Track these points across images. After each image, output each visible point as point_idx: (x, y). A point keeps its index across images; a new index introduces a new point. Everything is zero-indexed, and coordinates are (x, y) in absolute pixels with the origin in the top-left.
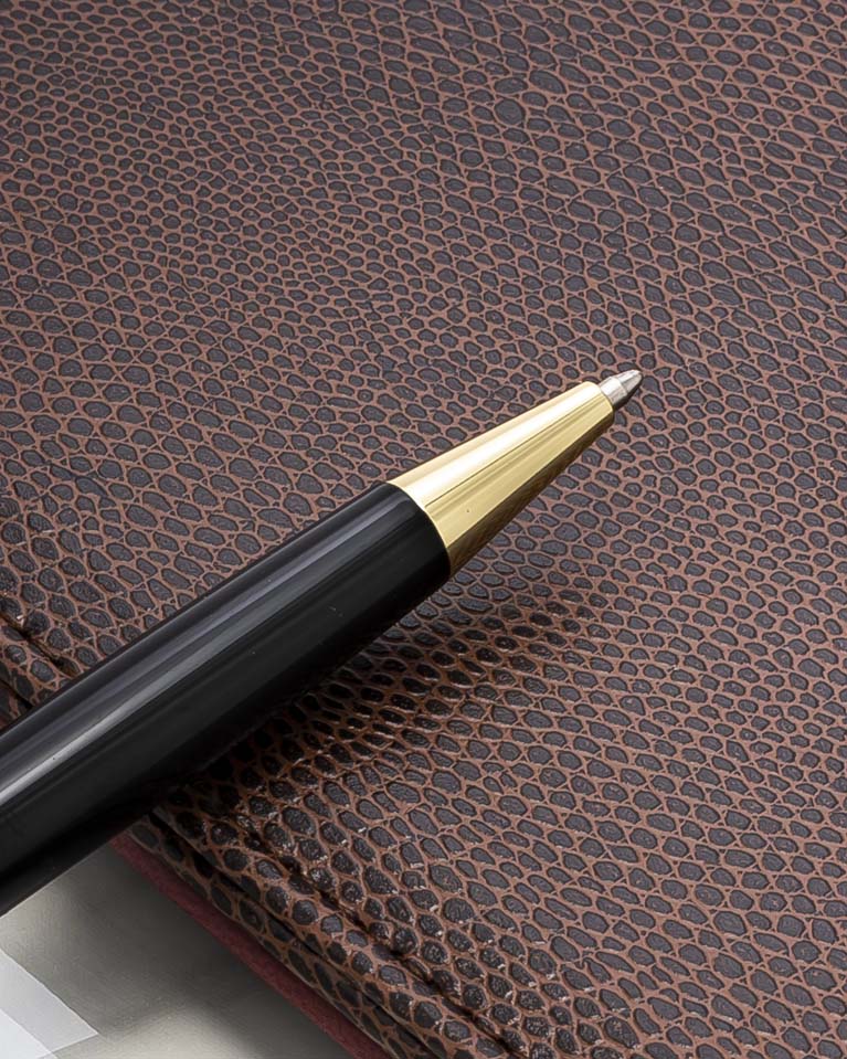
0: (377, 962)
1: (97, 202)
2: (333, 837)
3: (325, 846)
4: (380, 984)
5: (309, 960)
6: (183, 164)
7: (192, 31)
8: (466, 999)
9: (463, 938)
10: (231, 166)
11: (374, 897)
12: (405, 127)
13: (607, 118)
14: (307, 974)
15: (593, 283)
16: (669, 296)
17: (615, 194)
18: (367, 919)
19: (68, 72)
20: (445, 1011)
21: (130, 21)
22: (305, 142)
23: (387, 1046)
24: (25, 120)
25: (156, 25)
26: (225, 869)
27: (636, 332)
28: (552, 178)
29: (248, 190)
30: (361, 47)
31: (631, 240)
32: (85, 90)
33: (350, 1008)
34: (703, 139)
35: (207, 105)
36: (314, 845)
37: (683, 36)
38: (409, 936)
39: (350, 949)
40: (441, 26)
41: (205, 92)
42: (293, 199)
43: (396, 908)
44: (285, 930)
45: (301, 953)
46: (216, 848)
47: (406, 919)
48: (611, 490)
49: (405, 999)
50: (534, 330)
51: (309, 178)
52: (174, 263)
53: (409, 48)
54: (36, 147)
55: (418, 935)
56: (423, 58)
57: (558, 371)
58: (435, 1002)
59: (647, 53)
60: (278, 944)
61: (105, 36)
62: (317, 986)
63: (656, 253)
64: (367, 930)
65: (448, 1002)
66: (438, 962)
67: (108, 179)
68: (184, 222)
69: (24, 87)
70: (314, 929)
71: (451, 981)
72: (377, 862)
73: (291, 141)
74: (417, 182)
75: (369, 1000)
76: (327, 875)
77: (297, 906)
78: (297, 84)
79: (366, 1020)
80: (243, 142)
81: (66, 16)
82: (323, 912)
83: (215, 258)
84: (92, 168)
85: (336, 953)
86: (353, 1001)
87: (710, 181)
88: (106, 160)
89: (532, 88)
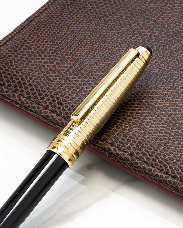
0: (164, 176)
1: (81, 55)
2: (151, 156)
3: (150, 158)
4: (166, 179)
5: (152, 177)
6: (94, 45)
7: (88, 22)
8: (180, 179)
9: (177, 168)
10: (102, 44)
11: (161, 165)
12: (128, 32)
13: (161, 23)
14: (152, 180)
15: (166, 52)
16: (179, 52)
17: (166, 36)
18: (161, 169)
19: (70, 33)
20: (178, 182)
21: (78, 22)
22: (113, 37)
23: (169, 189)
24: (65, 43)
25: (82, 22)
26: (135, 165)
27: (176, 59)
28: (155, 35)
29: (106, 48)
30: (117, 19)
31: (171, 43)
32: (74, 36)
33: (161, 184)
34: (177, 24)
35: (95, 34)
36: (148, 158)
37: (169, 7)
38: (168, 170)
39: (159, 174)
40: (129, 13)
41: (94, 32)
42: (113, 48)
43: (165, 166)
44: (147, 173)
45: (151, 176)
46: (132, 162)
47: (167, 167)
48: (180, 87)
49: (171, 181)
50: (159, 62)
51: (115, 44)
52: (97, 63)
53: (125, 18)
54: (68, 47)
55: (170, 170)
56: (128, 19)
57: (165, 68)
58: (176, 180)
59: (164, 11)
60: (146, 176)
61: (74, 26)
62: (155, 181)
63: (175, 45)
64: (161, 170)
65: (178, 180)
66: (174, 173)
67: (82, 51)
68: (97, 55)
69: (63, 38)
70: (152, 172)
71: (177, 176)
72: (159, 158)
73: (110, 38)
74: (133, 41)
75: (164, 182)
76: (152, 163)
77: (149, 169)
78: (108, 28)
79: (164, 185)
80: (102, 40)
81: (67, 24)
82: (153, 169)
83: (104, 61)
84: (78, 49)
85: (157, 175)
86: (162, 183)
87: (180, 31)
88: (80, 47)
89: (147, 21)
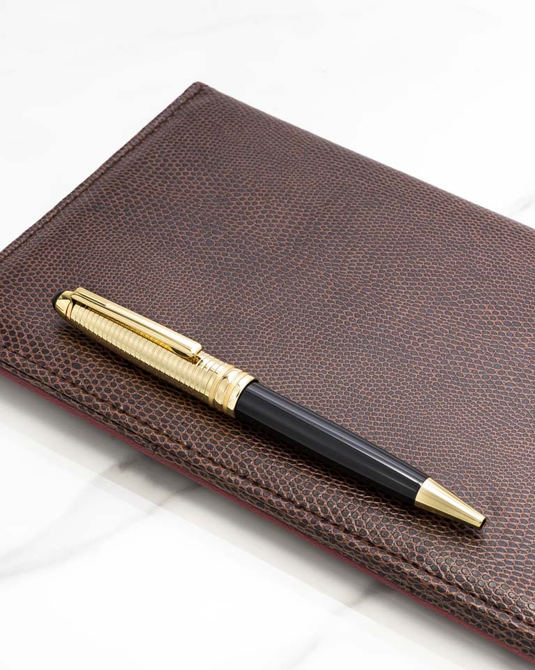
0: (241, 481)
1: (110, 290)
2: (220, 449)
3: (219, 452)
4: (243, 486)
5: (222, 483)
6: (129, 275)
7: (121, 237)
8: (266, 485)
9: (261, 469)
10: (142, 272)
11: (236, 463)
12: (184, 252)
13: (235, 239)
14: (222, 487)
15: (244, 285)
16: (264, 285)
17: (243, 260)
18: (235, 470)
19: (92, 255)
20: (262, 490)
21: (104, 238)
22: (159, 262)
23: (248, 501)
24: (85, 271)
25: (111, 238)
26: (194, 464)
27: (259, 296)
28: (226, 259)
29: (148, 278)
30: (166, 233)
31: (250, 272)
32: (98, 259)
33: (236, 494)
34: (261, 240)
35: (131, 257)
36: (216, 452)
37: (248, 213)
38: (247, 471)
39: (233, 478)
40: (185, 224)
41: (129, 254)
42: (161, 278)
43: (242, 465)
44: (213, 477)
45: (220, 482)
46: (190, 459)
47: (245, 467)
48: (265, 340)
49: (251, 489)
50: (233, 301)
51: (163, 271)
52: (135, 302)
53: (179, 231)
54: (89, 278)
55: (249, 471)
56: (183, 233)
57: (242, 311)
58: (259, 488)
59: (240, 220)
60: (212, 480)
61: (99, 243)
62: (226, 489)
63: (258, 274)
64: (235, 473)
65: (262, 487)
66: (257, 477)
67: (111, 283)
68: (134, 290)
69: (82, 262)
70: (222, 475)
71: (261, 481)
72: (233, 453)
73: (156, 262)
74: (191, 267)
75: (240, 491)
76: (221, 460)
77: (216, 470)
78: (153, 246)
79: (240, 495)
80: (143, 265)
81: (87, 240)
82: (223, 470)
83: (145, 298)
84: (106, 280)
85: (229, 480)
86: (237, 492)
87: (266, 251)
88: (109, 277)
89: (214, 235)
